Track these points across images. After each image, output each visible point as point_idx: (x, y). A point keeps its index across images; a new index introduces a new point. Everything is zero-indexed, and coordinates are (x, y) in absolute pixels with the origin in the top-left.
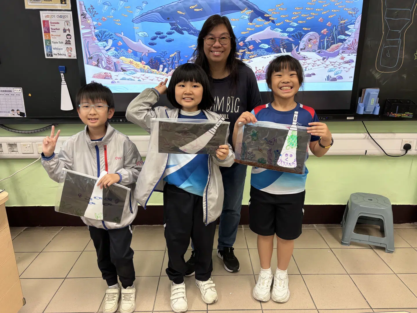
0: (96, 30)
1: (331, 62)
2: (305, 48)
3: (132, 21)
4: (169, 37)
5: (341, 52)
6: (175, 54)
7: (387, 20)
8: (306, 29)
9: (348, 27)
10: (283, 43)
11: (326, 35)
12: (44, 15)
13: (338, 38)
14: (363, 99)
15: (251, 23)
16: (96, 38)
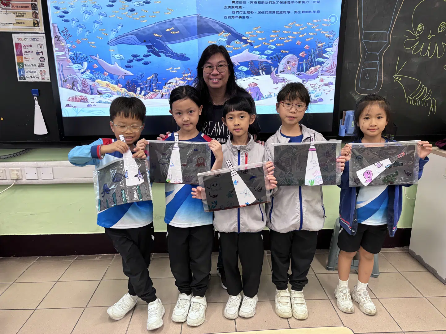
0: (71, 53)
1: (311, 85)
2: (284, 70)
3: (108, 44)
4: (146, 59)
5: (320, 74)
6: (153, 77)
7: (364, 42)
8: (284, 51)
9: (326, 49)
10: (262, 66)
11: (304, 58)
12: (17, 38)
13: (316, 60)
14: (344, 121)
15: (229, 45)
16: (71, 61)
